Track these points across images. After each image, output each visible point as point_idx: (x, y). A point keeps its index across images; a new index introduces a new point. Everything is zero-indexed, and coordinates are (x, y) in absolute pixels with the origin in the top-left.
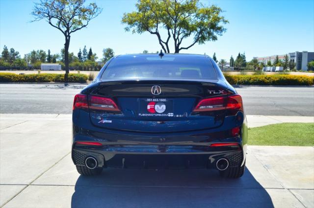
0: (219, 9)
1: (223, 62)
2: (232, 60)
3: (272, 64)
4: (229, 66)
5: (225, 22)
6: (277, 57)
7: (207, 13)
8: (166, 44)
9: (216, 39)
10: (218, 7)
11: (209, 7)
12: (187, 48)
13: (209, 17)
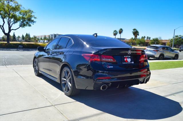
0: (32, 12)
1: (19, 37)
2: (23, 36)
3: (43, 39)
4: (21, 39)
5: (35, 18)
6: (45, 36)
7: (26, 13)
8: (3, 26)
9: (31, 26)
10: (32, 10)
11: (27, 10)
12: (15, 30)
13: (26, 15)
